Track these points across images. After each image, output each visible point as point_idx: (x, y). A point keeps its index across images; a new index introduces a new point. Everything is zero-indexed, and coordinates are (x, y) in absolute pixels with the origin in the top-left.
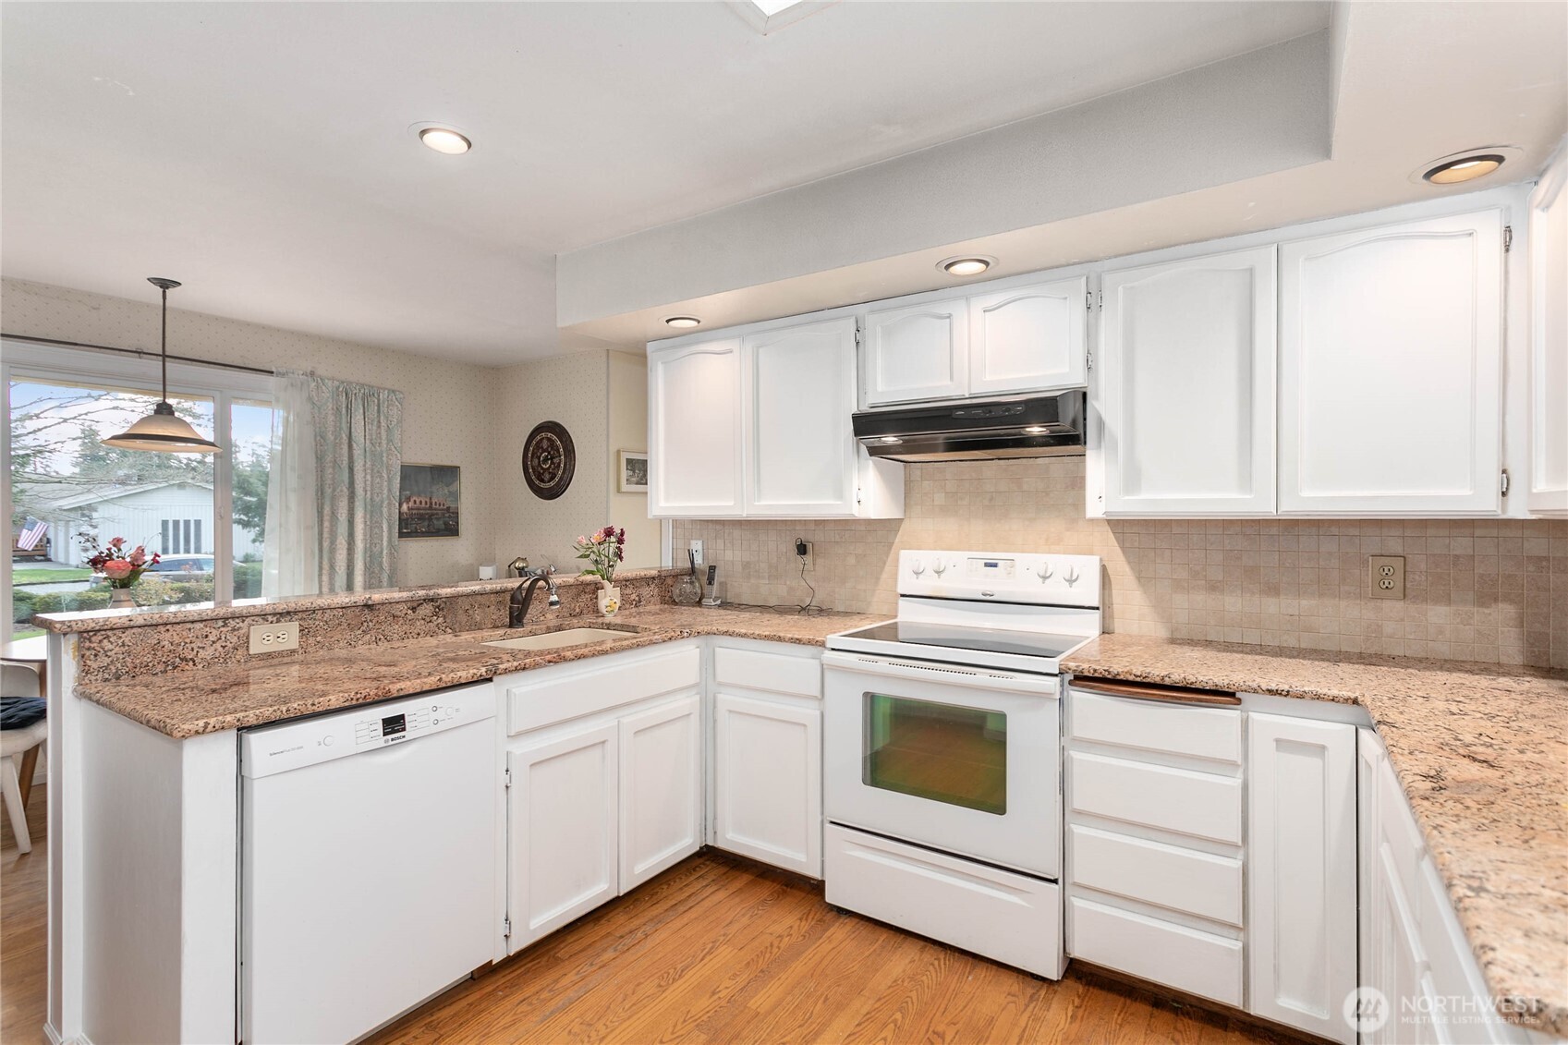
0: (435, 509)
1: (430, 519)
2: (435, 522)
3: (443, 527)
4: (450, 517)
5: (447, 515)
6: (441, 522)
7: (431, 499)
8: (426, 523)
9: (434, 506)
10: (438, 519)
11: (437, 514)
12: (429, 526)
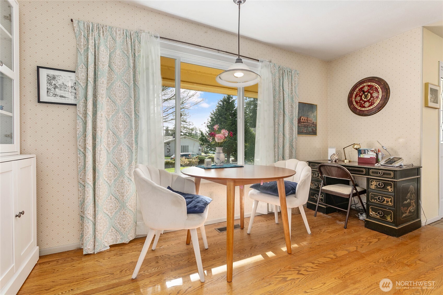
0: (309, 123)
1: (307, 127)
2: (309, 128)
3: (311, 131)
4: (314, 126)
5: (313, 126)
6: (311, 129)
7: (308, 118)
8: (306, 129)
9: (309, 122)
10: (310, 127)
11: (309, 125)
12: (307, 130)
